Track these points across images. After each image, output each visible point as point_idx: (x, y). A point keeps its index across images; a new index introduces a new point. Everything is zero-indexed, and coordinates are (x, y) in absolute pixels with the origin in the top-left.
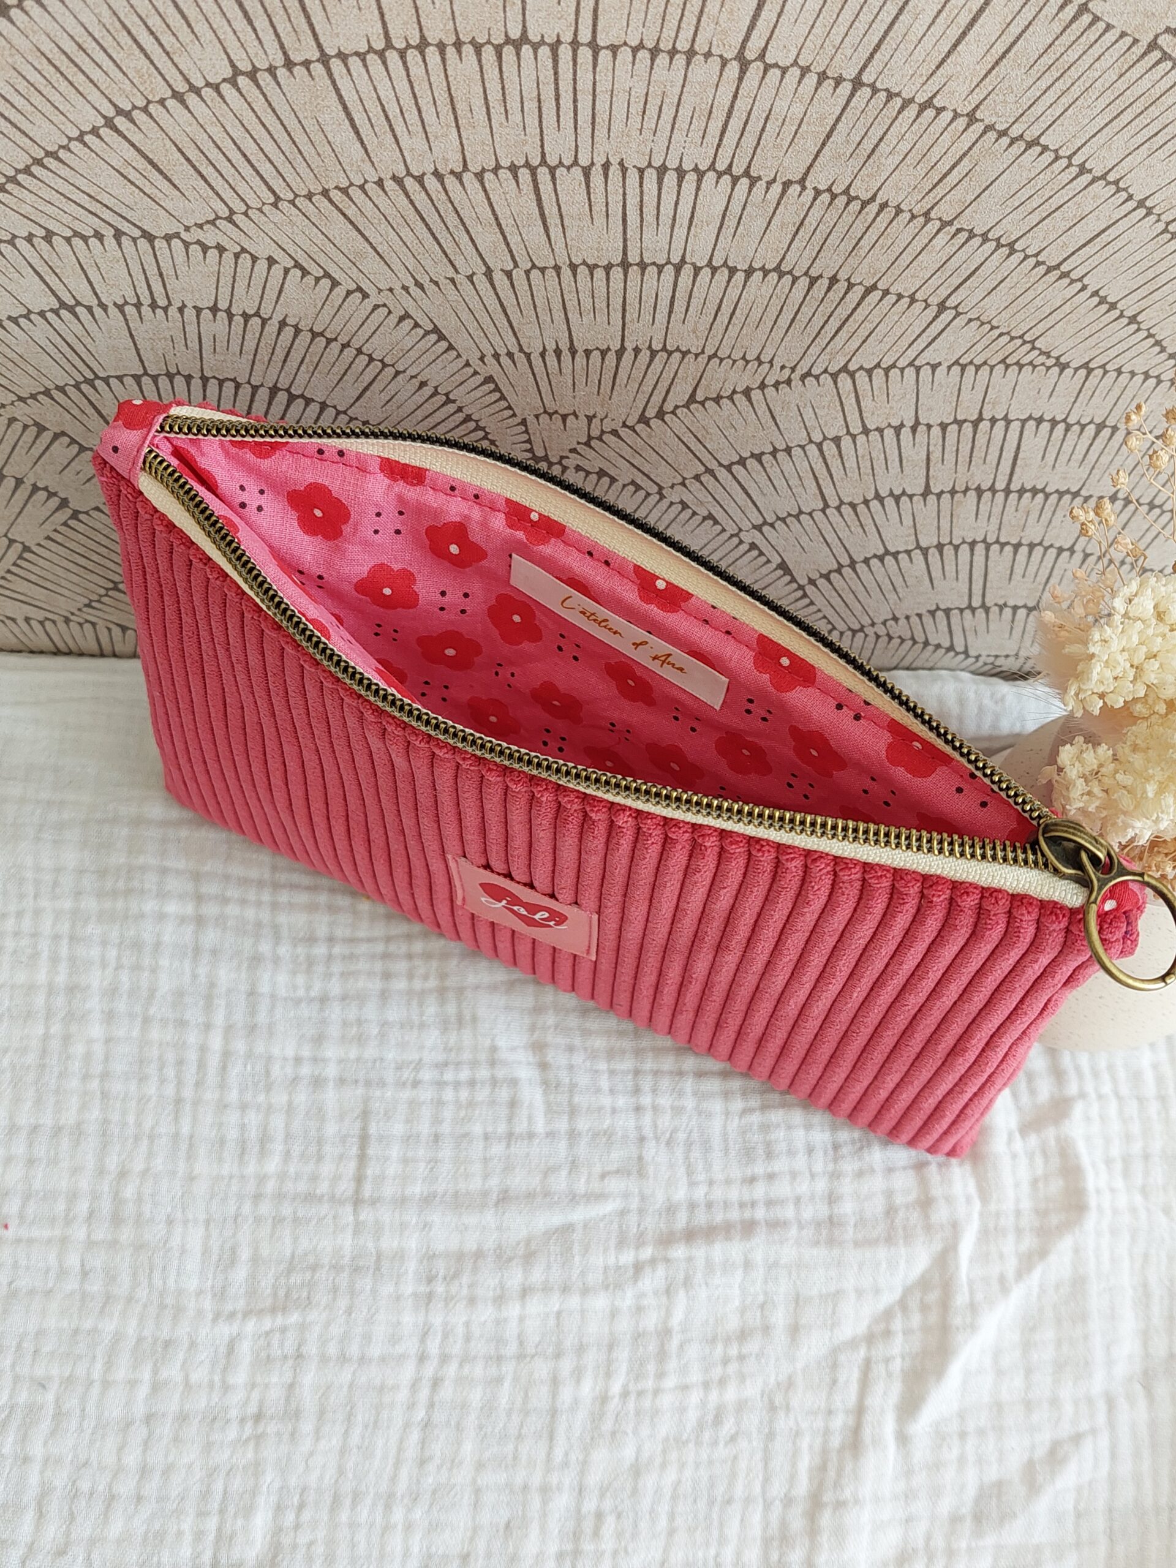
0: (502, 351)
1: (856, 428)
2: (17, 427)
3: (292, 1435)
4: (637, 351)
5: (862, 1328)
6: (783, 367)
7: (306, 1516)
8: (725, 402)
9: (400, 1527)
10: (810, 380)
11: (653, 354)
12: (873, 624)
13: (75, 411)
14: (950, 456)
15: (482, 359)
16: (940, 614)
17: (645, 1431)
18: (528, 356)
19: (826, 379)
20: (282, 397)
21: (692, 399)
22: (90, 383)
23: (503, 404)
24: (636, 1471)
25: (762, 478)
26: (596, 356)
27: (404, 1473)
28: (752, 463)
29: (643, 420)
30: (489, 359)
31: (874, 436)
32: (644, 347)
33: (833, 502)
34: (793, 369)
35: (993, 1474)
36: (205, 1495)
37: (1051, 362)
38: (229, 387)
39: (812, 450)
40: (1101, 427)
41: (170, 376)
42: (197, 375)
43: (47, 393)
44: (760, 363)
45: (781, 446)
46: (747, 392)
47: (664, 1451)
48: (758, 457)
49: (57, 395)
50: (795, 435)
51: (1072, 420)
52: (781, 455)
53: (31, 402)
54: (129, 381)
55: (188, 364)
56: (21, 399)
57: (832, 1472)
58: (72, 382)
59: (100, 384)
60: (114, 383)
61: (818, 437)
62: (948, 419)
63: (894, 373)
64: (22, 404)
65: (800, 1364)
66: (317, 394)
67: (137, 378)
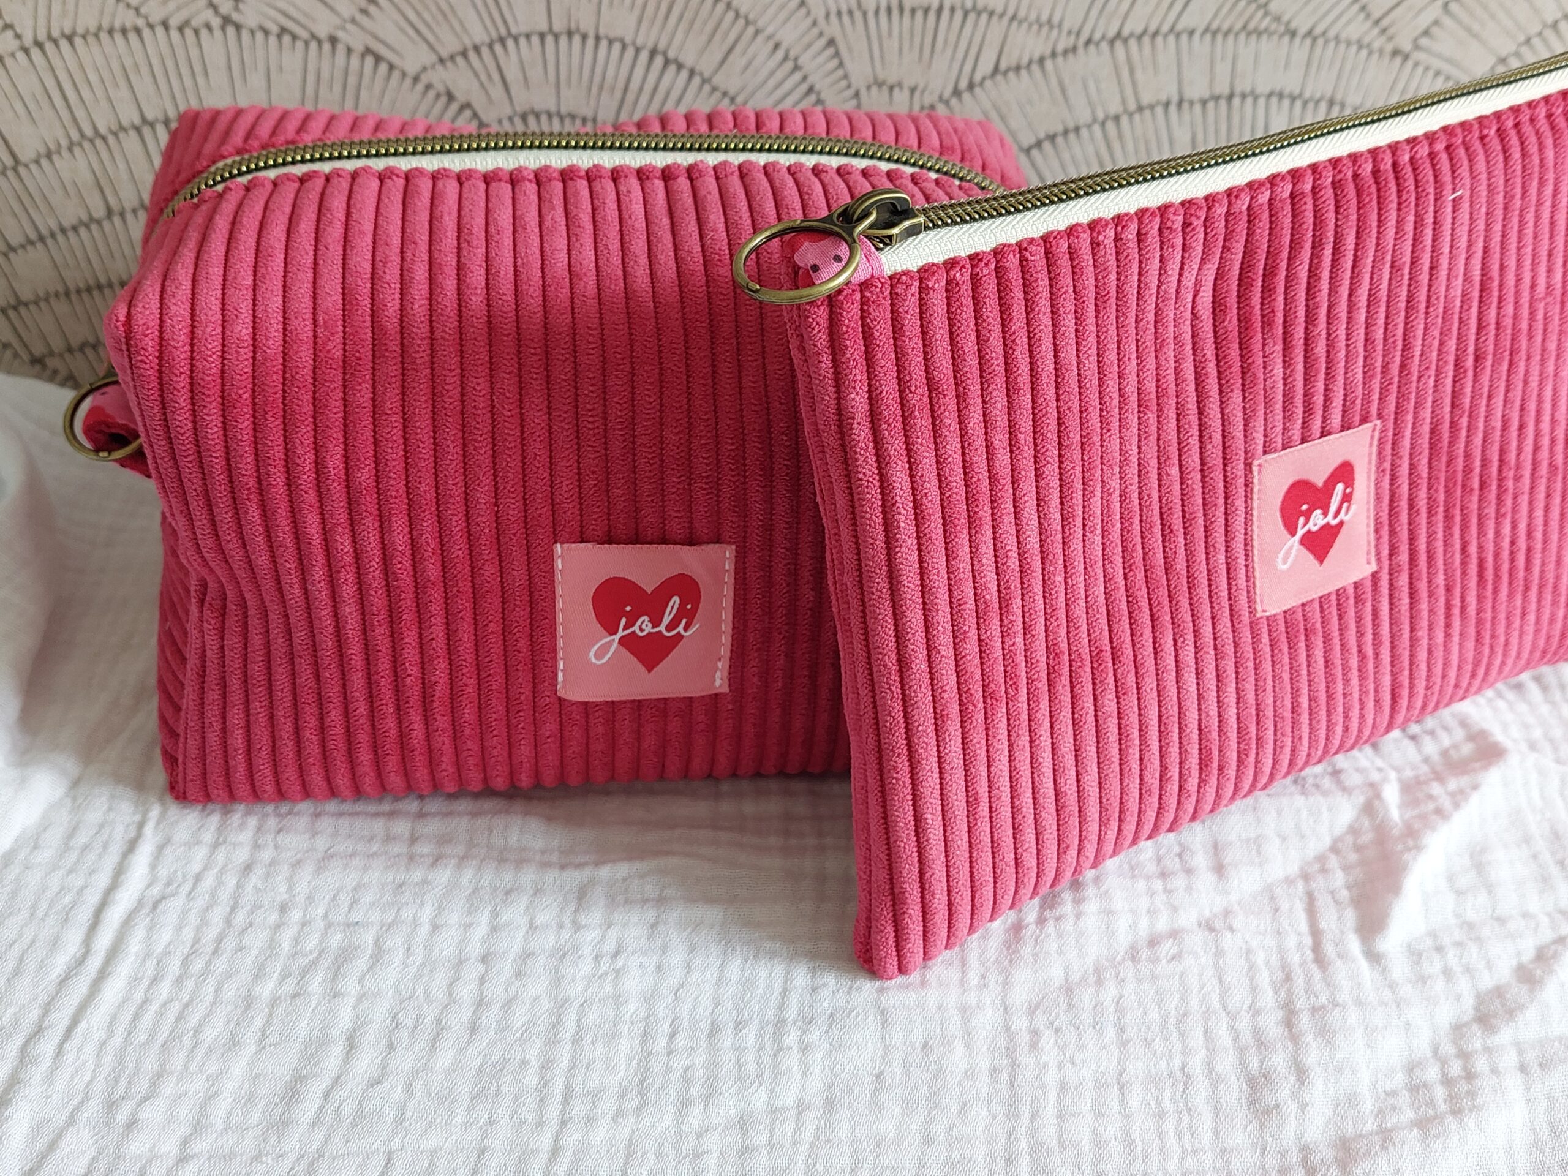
0: (844, 9)
1: (1132, 106)
2: (431, 94)
3: (659, 967)
4: (953, 9)
5: (1294, 869)
6: (1069, 33)
7: (680, 1042)
8: (1024, 72)
9: (795, 1049)
10: (1092, 47)
11: (966, 14)
13: (483, 77)
15: (828, 15)
17: (1072, 953)
18: (865, 14)
19: (1104, 46)
20: (659, 61)
21: (996, 70)
22: (502, 41)
23: (840, 72)
24: (1068, 990)
25: (1055, 164)
26: (919, 15)
27: (794, 999)
28: (1047, 145)
29: (957, 93)
30: (833, 18)
31: (1147, 113)
32: (958, 5)
34: (1078, 34)
35: (1487, 982)
36: (556, 1024)
37: (1282, 29)
38: (617, 46)
39: (1097, 128)
40: (1331, 103)
41: (570, 34)
42: (592, 34)
43: (464, 54)
44: (1051, 27)
45: (1071, 125)
46: (1041, 61)
47: (1097, 971)
48: (1052, 138)
49: (472, 55)
50: (1083, 115)
51: (1307, 95)
52: (1072, 136)
53: (449, 64)
54: (535, 40)
55: (587, 24)
56: (442, 61)
57: (1299, 982)
58: (487, 40)
59: (510, 43)
60: (522, 41)
61: (1101, 116)
62: (1207, 95)
63: (1159, 39)
64: (439, 67)
65: (1234, 897)
66: (688, 60)
67: (542, 36)
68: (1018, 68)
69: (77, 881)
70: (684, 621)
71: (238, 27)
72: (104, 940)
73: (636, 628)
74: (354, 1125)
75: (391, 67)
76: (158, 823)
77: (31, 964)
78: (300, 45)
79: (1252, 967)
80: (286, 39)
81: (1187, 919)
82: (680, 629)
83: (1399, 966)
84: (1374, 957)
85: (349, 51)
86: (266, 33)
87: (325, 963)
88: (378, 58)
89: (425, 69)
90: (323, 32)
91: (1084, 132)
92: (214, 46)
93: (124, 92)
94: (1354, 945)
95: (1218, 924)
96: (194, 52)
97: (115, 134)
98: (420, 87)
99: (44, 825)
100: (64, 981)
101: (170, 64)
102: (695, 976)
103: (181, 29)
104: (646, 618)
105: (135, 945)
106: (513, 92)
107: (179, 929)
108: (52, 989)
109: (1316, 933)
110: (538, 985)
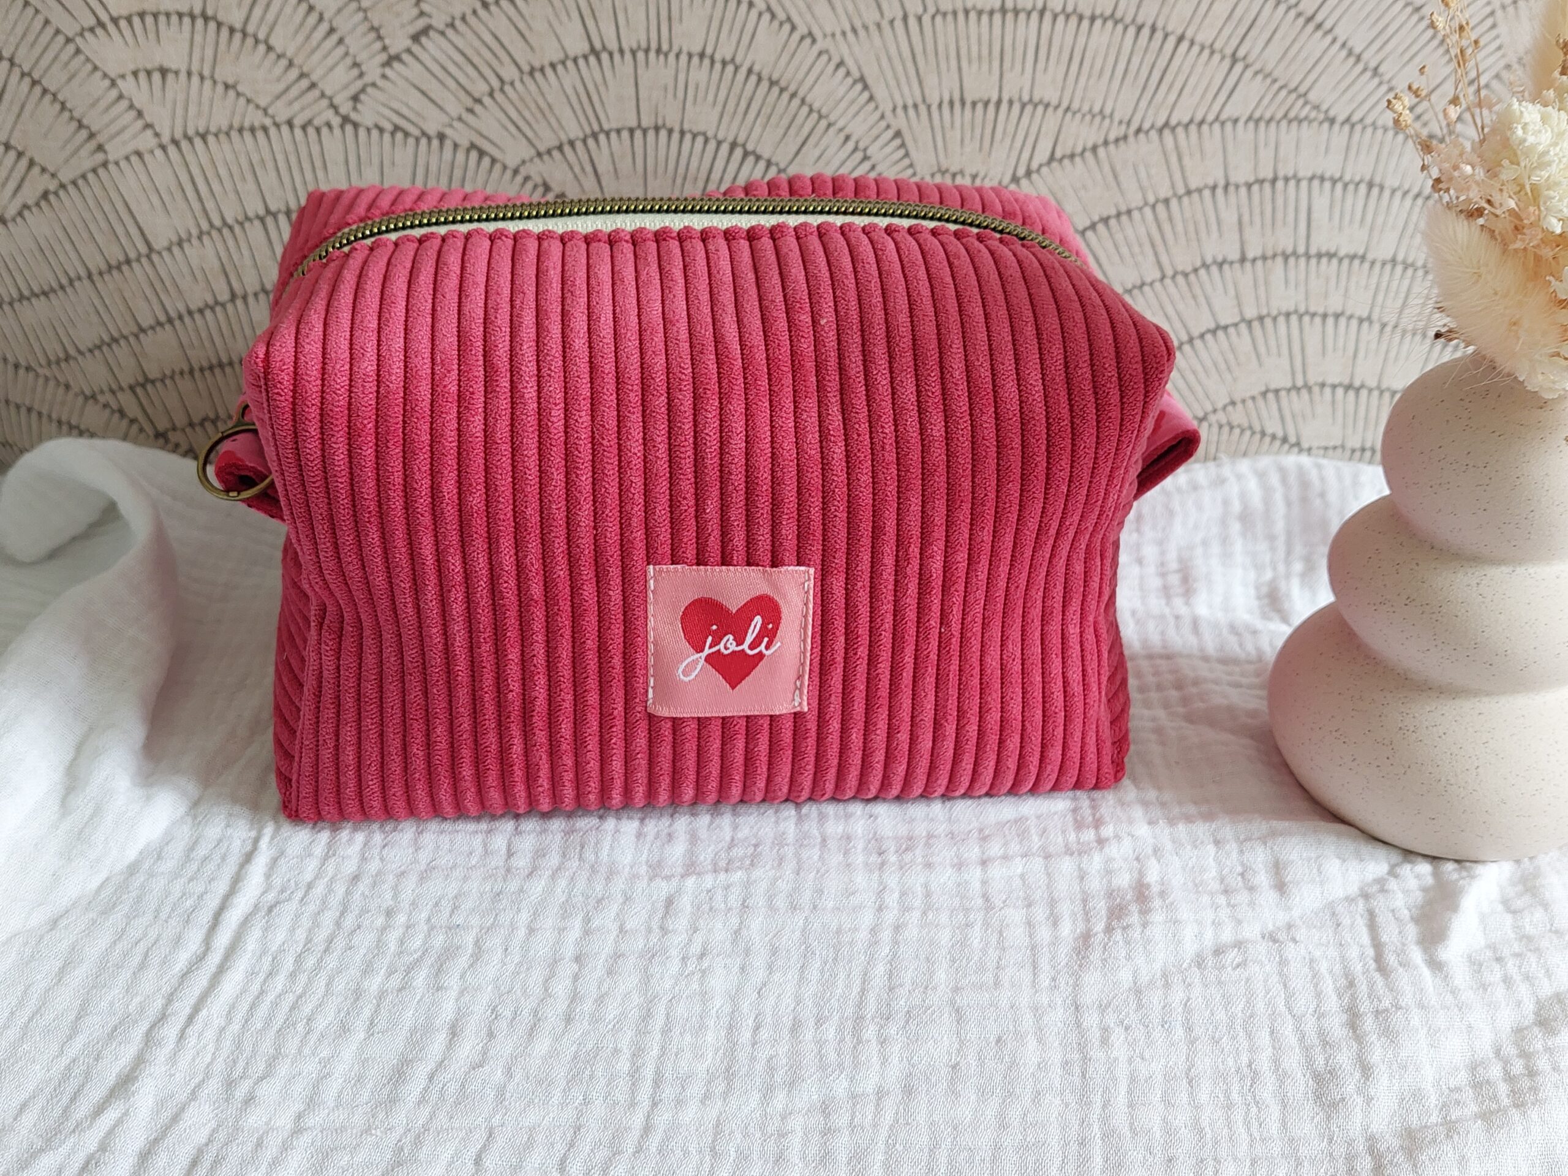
0: (910, 103)
1: (1181, 191)
2: (530, 184)
3: (743, 969)
4: (1011, 102)
5: (1353, 889)
6: (1120, 122)
7: (764, 1034)
8: (1078, 159)
9: (874, 1042)
10: (1142, 136)
11: (1023, 106)
12: (1215, 411)
13: (577, 169)
14: (1257, 219)
15: (894, 109)
16: (1270, 396)
17: (1140, 960)
18: (929, 107)
19: (1153, 134)
20: (738, 152)
21: (1052, 158)
22: (595, 136)
23: (906, 162)
24: (1137, 991)
25: (1109, 245)
26: (980, 107)
27: (872, 998)
28: (1101, 227)
29: (1015, 179)
30: (899, 111)
31: (1195, 196)
32: (1016, 97)
33: (1169, 272)
34: (1129, 123)
35: (1546, 990)
36: (647, 1016)
37: (1322, 116)
38: (700, 140)
39: (1148, 211)
40: (1370, 185)
41: (657, 129)
42: (677, 129)
43: (560, 148)
44: (1104, 118)
45: (1123, 208)
46: (1094, 149)
47: (1164, 975)
48: (1105, 220)
49: (567, 149)
50: (1135, 199)
51: (1347, 178)
52: (1124, 218)
53: (546, 157)
54: (625, 134)
55: (672, 119)
56: (539, 155)
57: (1363, 988)
58: (581, 135)
59: (602, 138)
60: (613, 135)
61: (1151, 199)
62: (1252, 179)
63: (1205, 127)
64: (536, 160)
65: (1296, 913)
66: (766, 152)
67: (632, 131)
68: (1072, 156)
69: (198, 887)
70: (766, 640)
71: (356, 125)
72: (223, 939)
73: (721, 646)
74: (457, 1103)
75: (494, 161)
76: (272, 838)
77: (155, 960)
78: (411, 141)
79: (1315, 975)
80: (399, 136)
81: (1251, 931)
82: (762, 647)
83: (1461, 975)
84: (1436, 965)
85: (456, 146)
86: (381, 130)
87: (429, 961)
88: (482, 153)
89: (524, 162)
90: (432, 131)
91: (1136, 214)
92: (333, 144)
93: (251, 186)
94: (1416, 955)
95: (1282, 936)
96: (315, 149)
97: (241, 224)
98: (519, 179)
99: (168, 839)
100: (185, 976)
101: (293, 160)
102: (776, 977)
103: (304, 128)
104: (731, 637)
105: (251, 943)
106: (604, 184)
107: (292, 930)
108: (174, 981)
109: (1378, 946)
110: (629, 981)
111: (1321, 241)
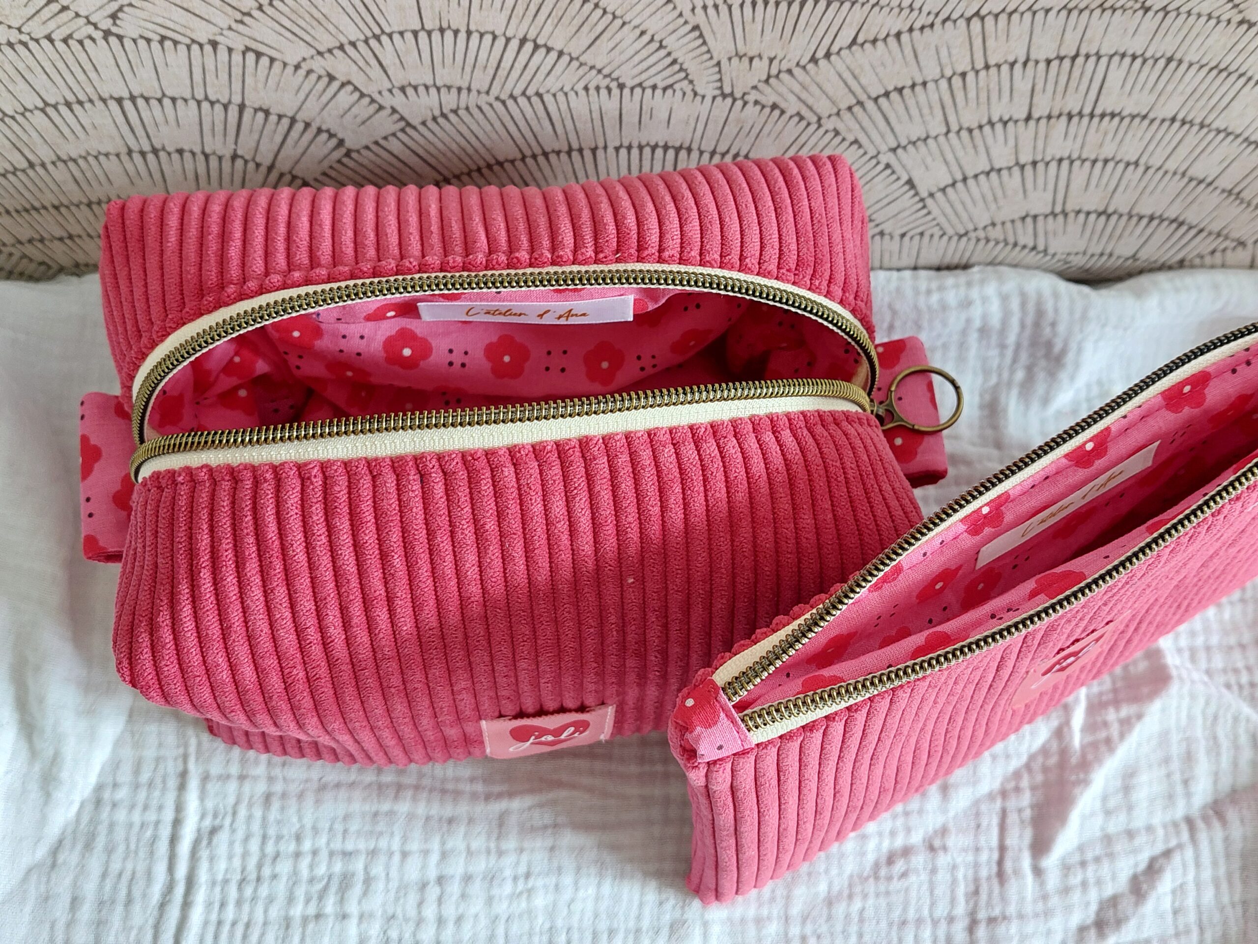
1: (979, 65)
2: (313, 77)
3: (557, 886)
5: (996, 785)
6: (929, 13)
8: (880, 44)
10: (949, 24)
12: (976, 229)
13: (361, 63)
14: (1050, 87)
15: (693, 10)
16: (1029, 220)
17: (834, 871)
18: (730, 7)
19: (962, 23)
20: (529, 46)
21: (854, 42)
22: (377, 38)
23: (704, 49)
24: (830, 902)
25: (901, 109)
27: (647, 911)
28: (894, 96)
29: (814, 60)
30: (699, 11)
31: (993, 71)
33: (954, 127)
34: (937, 15)
35: (1109, 891)
36: (492, 936)
38: (488, 38)
39: (943, 84)
40: (1170, 60)
41: (442, 31)
42: (463, 30)
43: (341, 47)
44: (912, 10)
45: (919, 80)
46: (898, 35)
47: (850, 886)
48: (900, 90)
49: (349, 49)
50: (931, 71)
51: (1148, 54)
52: (918, 89)
53: (327, 55)
54: (409, 36)
55: (458, 20)
56: (320, 53)
57: (984, 896)
58: (363, 38)
59: (385, 39)
60: (396, 37)
61: (948, 73)
62: (1052, 56)
63: (1016, 16)
64: (319, 58)
65: (951, 814)
66: (557, 44)
67: (415, 33)
68: (874, 41)
69: (151, 816)
71: (120, 38)
72: (181, 871)
75: (272, 60)
76: (197, 759)
77: (137, 893)
78: (182, 48)
79: (954, 881)
80: (168, 44)
81: (916, 838)
83: (1053, 880)
84: (1038, 871)
85: (230, 50)
86: (148, 41)
87: (334, 888)
88: (259, 55)
89: (304, 59)
90: (203, 39)
91: (931, 86)
92: (100, 52)
93: (22, 84)
94: (1026, 862)
95: (937, 843)
96: (82, 57)
97: (23, 114)
98: (302, 72)
100: (163, 906)
101: (61, 65)
102: (581, 894)
103: (65, 41)
105: (203, 876)
106: (390, 73)
107: (230, 858)
108: (156, 913)
109: (1002, 849)
110: (476, 906)
111: (1107, 104)
